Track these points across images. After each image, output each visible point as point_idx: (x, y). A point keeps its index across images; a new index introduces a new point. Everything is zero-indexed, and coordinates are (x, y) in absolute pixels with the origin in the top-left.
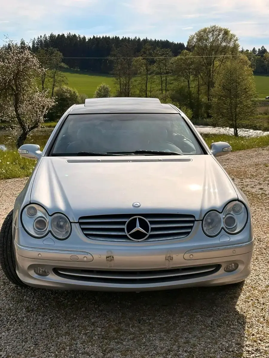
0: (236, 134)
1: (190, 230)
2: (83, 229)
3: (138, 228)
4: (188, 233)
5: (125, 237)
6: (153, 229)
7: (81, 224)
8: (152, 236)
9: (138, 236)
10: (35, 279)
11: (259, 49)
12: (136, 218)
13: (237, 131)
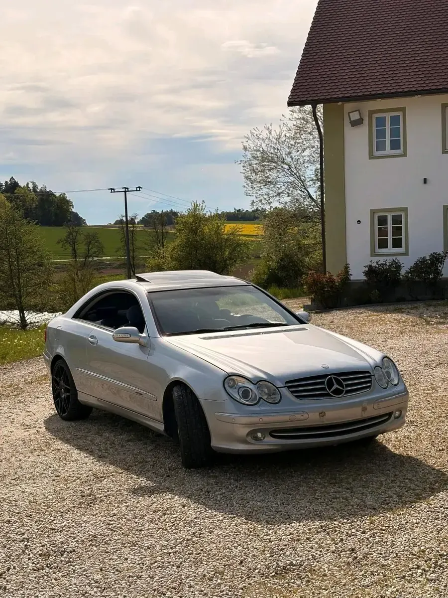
0: (23, 318)
1: (370, 384)
2: (292, 392)
3: (336, 386)
4: (369, 387)
5: (328, 395)
6: (347, 386)
7: (289, 387)
8: (347, 392)
9: (338, 392)
10: (254, 444)
11: (6, 182)
12: (331, 378)
13: (23, 314)
